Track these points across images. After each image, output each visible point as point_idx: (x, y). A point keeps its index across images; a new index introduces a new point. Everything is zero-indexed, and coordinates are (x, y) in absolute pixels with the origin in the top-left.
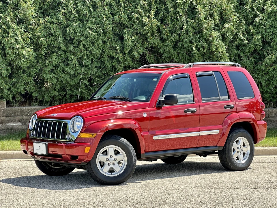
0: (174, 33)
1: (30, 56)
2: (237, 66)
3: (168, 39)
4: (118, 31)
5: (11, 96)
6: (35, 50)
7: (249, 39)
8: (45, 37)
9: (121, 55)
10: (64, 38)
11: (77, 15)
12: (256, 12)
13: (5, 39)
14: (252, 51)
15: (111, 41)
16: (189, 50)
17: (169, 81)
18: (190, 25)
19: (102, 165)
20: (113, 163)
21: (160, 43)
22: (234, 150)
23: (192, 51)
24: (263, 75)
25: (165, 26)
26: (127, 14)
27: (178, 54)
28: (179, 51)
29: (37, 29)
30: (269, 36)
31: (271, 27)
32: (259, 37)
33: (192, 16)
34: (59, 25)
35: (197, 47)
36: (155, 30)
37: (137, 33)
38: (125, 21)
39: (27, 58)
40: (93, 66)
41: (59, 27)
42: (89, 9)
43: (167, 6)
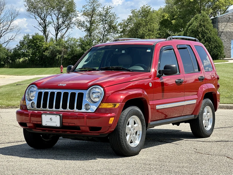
2: (197, 41)
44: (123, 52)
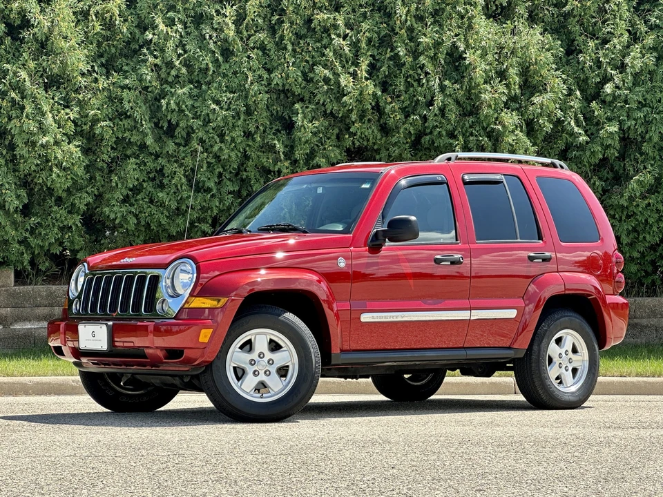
0: (413, 113)
1: (72, 163)
2: (559, 166)
3: (397, 127)
4: (279, 109)
5: (27, 257)
6: (86, 151)
7: (589, 133)
8: (110, 120)
9: (287, 164)
10: (155, 123)
11: (184, 70)
12: (606, 70)
13: (15, 122)
14: (597, 161)
15: (264, 131)
17: (397, 190)
18: (450, 95)
19: (240, 374)
20: (265, 372)
21: (379, 137)
22: (550, 360)
24: (624, 218)
25: (392, 98)
26: (302, 68)
28: (424, 159)
29: (91, 101)
30: (636, 127)
31: (641, 105)
32: (613, 128)
33: (455, 76)
34: (143, 94)
35: (466, 148)
36: (369, 107)
37: (325, 115)
38: (296, 85)
39: (65, 169)
40: (223, 190)
41: (143, 97)
42: (214, 57)
43: (396, 51)
44: (320, 190)
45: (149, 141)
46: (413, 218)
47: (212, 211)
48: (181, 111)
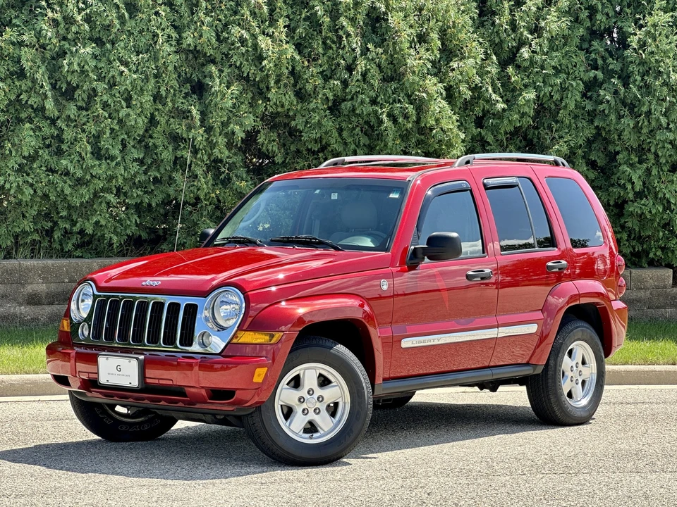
0: (331, 78)
2: (561, 164)
3: (314, 93)
4: (187, 70)
8: (3, 80)
9: (201, 131)
10: (51, 84)
11: (87, 27)
12: (522, 34)
14: (513, 130)
15: (175, 95)
16: (367, 123)
17: (427, 201)
18: (373, 60)
19: (285, 413)
20: (315, 410)
21: (295, 103)
22: (564, 374)
23: (376, 125)
25: (309, 62)
26: (215, 27)
27: (340, 130)
28: (344, 125)
30: (552, 94)
31: (557, 71)
32: (530, 95)
33: (375, 39)
34: (41, 51)
35: (391, 116)
36: (286, 71)
37: (239, 78)
38: (208, 46)
40: (128, 158)
41: (39, 55)
42: (118, 12)
43: (313, 11)
44: (334, 196)
45: (49, 105)
46: (455, 235)
47: (117, 181)
48: (83, 72)
